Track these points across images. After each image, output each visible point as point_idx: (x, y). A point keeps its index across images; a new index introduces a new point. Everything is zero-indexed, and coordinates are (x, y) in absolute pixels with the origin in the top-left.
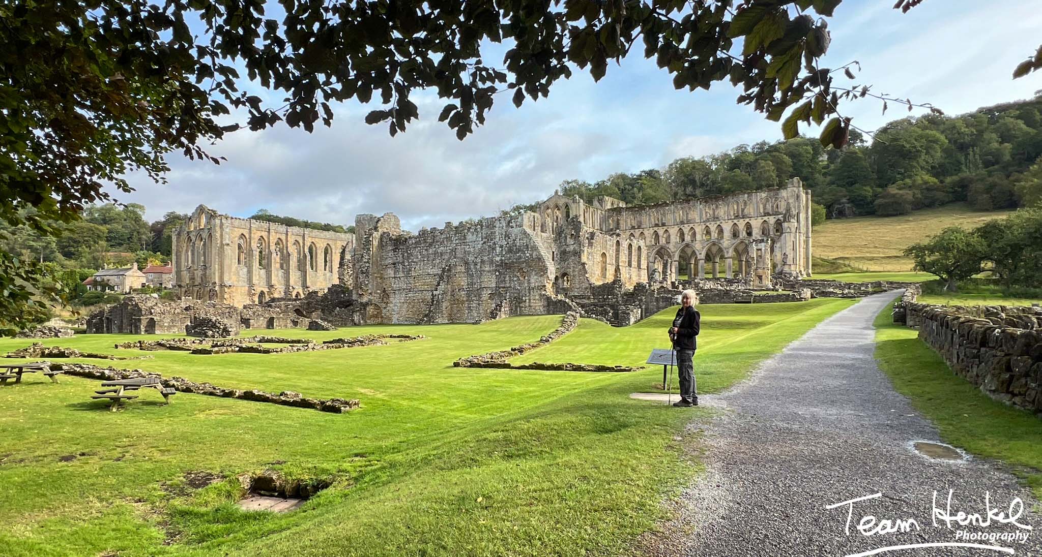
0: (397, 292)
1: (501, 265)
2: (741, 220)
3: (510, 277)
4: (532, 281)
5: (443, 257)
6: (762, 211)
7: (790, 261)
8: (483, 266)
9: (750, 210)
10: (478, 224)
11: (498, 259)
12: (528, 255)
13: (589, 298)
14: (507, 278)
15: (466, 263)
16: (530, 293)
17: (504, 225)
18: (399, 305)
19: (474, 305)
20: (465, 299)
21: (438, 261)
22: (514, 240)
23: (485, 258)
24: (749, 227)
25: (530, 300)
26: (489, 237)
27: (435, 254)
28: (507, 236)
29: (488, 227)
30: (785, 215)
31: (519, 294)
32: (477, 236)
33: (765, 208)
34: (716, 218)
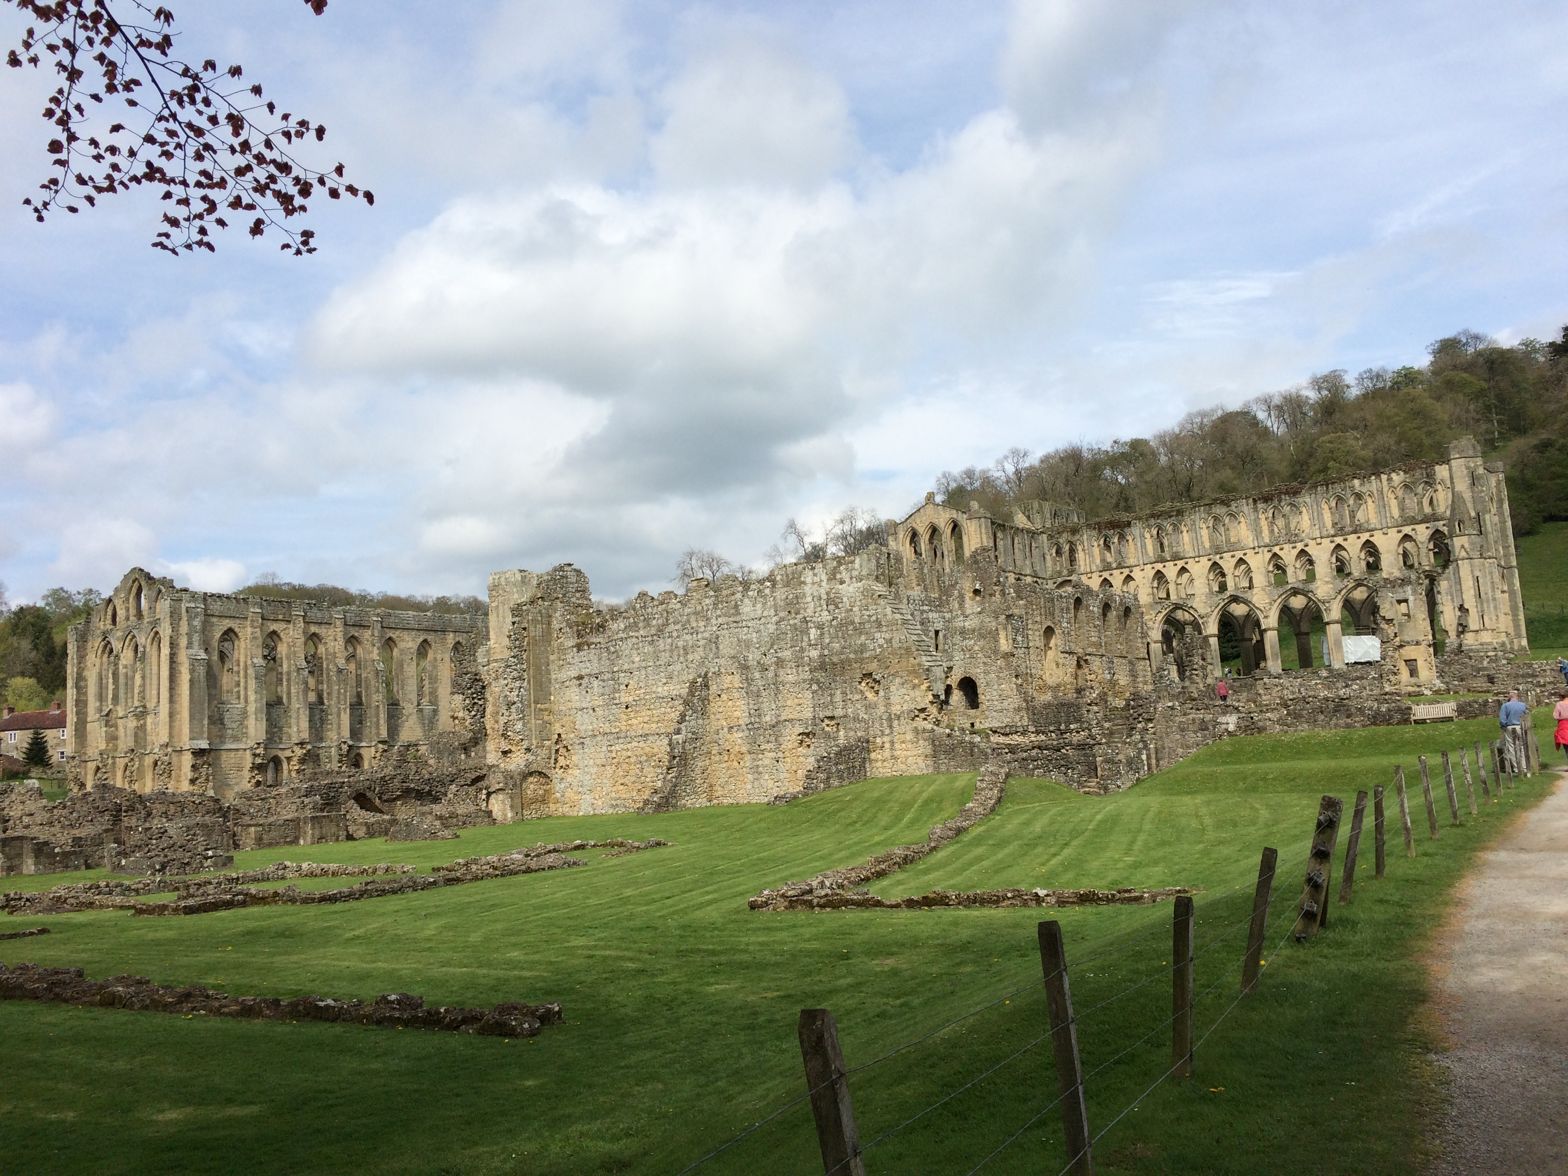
0: (587, 741)
1: (822, 667)
2: (1352, 538)
3: (844, 693)
4: (894, 699)
5: (690, 657)
6: (1396, 513)
7: (1473, 623)
8: (781, 672)
9: (1368, 513)
10: (768, 579)
11: (814, 653)
12: (881, 641)
13: (1024, 733)
14: (838, 697)
15: (745, 668)
16: (891, 727)
17: (824, 577)
18: (593, 770)
19: (767, 762)
20: (744, 749)
21: (678, 667)
22: (848, 611)
23: (787, 654)
24: (1370, 548)
25: (892, 743)
26: (793, 606)
27: (672, 651)
28: (833, 601)
29: (787, 584)
30: (1451, 520)
31: (866, 730)
32: (764, 604)
33: (1402, 509)
34: (1292, 538)
